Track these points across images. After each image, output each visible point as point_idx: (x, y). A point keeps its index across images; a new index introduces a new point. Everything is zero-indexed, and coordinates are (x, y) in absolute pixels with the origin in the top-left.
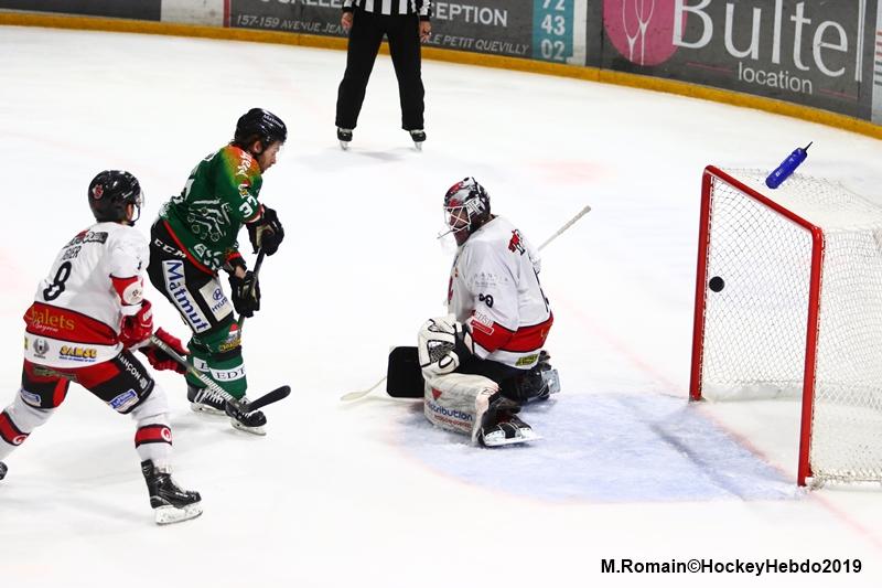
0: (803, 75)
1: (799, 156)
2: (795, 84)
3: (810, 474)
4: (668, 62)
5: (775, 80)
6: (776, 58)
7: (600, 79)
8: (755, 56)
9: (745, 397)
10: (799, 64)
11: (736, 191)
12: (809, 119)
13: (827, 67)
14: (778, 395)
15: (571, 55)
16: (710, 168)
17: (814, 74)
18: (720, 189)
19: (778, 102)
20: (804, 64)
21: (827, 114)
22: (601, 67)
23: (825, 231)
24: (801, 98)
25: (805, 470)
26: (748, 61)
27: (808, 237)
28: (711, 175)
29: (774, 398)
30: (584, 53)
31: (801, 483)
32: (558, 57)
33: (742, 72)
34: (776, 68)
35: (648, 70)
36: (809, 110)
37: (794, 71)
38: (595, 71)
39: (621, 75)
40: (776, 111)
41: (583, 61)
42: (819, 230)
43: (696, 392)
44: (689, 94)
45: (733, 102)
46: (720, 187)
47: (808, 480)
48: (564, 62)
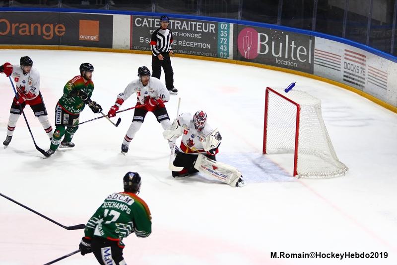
4: (256, 58)
12: (296, 74)
15: (229, 56)
20: (294, 58)
21: (301, 72)
22: (237, 60)
23: (300, 105)
30: (232, 56)
37: (292, 61)
40: (287, 72)
45: (275, 70)
48: (227, 59)
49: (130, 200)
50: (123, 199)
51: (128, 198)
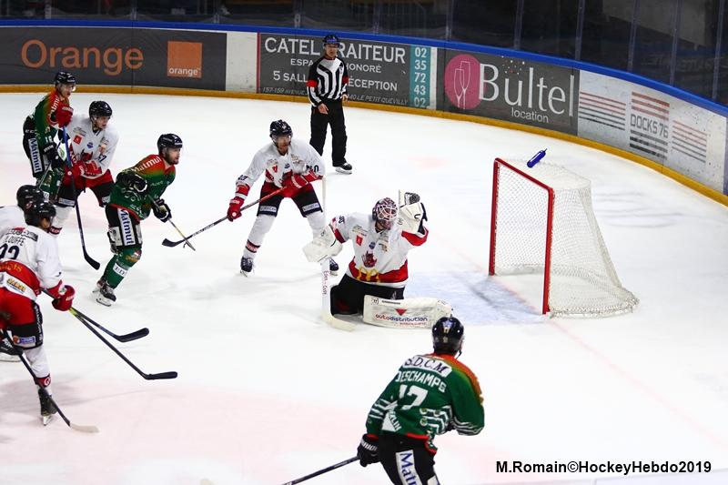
0: (543, 113)
1: (542, 154)
2: (540, 118)
3: (549, 310)
4: (476, 108)
5: (530, 116)
6: (530, 105)
7: (443, 117)
8: (520, 104)
9: (516, 273)
10: (541, 109)
11: (510, 171)
12: (546, 135)
13: (556, 109)
14: (533, 271)
15: (429, 105)
16: (497, 159)
17: (549, 113)
18: (503, 170)
19: (532, 127)
20: (544, 108)
21: (555, 132)
22: (444, 111)
23: (554, 189)
24: (543, 125)
25: (546, 309)
26: (516, 107)
27: (546, 192)
28: (498, 163)
29: (531, 273)
30: (435, 103)
31: (544, 313)
32: (422, 106)
33: (514, 112)
34: (530, 110)
35: (467, 112)
36: (547, 131)
37: (539, 112)
38: (441, 113)
39: (454, 114)
40: (531, 132)
41: (435, 107)
42: (552, 189)
43: (492, 271)
44: (487, 124)
45: (509, 128)
46: (503, 169)
47: (548, 313)
48: (426, 108)
49: (445, 368)
50: (432, 365)
51: (441, 365)
